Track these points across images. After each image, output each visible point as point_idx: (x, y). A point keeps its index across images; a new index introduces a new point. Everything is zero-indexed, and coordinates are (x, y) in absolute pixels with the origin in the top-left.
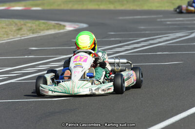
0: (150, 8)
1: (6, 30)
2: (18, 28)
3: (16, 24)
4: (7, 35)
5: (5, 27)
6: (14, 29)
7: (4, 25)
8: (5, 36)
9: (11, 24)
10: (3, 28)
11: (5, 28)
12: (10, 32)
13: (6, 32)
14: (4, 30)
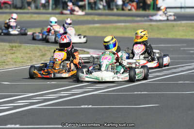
0: (174, 37)
1: (30, 56)
2: (41, 54)
3: (40, 50)
4: (31, 60)
5: (29, 52)
6: (38, 54)
7: (28, 50)
8: (29, 61)
9: (35, 50)
10: (27, 53)
11: (29, 54)
12: (34, 58)
13: (30, 57)
14: (28, 55)
